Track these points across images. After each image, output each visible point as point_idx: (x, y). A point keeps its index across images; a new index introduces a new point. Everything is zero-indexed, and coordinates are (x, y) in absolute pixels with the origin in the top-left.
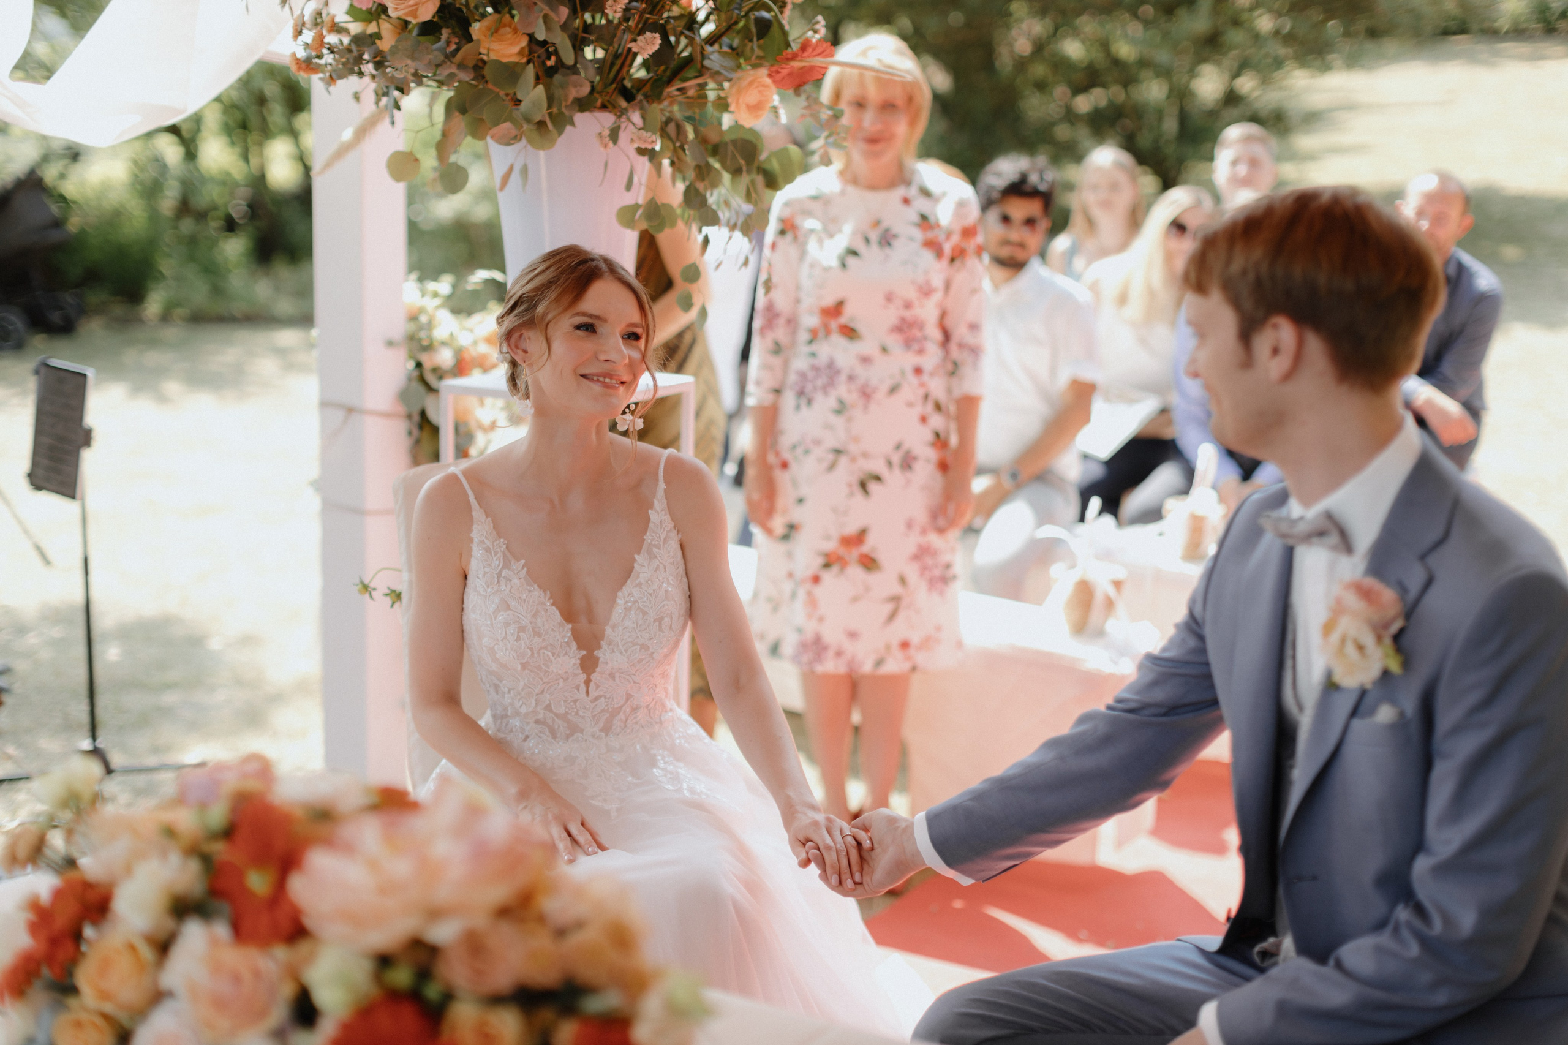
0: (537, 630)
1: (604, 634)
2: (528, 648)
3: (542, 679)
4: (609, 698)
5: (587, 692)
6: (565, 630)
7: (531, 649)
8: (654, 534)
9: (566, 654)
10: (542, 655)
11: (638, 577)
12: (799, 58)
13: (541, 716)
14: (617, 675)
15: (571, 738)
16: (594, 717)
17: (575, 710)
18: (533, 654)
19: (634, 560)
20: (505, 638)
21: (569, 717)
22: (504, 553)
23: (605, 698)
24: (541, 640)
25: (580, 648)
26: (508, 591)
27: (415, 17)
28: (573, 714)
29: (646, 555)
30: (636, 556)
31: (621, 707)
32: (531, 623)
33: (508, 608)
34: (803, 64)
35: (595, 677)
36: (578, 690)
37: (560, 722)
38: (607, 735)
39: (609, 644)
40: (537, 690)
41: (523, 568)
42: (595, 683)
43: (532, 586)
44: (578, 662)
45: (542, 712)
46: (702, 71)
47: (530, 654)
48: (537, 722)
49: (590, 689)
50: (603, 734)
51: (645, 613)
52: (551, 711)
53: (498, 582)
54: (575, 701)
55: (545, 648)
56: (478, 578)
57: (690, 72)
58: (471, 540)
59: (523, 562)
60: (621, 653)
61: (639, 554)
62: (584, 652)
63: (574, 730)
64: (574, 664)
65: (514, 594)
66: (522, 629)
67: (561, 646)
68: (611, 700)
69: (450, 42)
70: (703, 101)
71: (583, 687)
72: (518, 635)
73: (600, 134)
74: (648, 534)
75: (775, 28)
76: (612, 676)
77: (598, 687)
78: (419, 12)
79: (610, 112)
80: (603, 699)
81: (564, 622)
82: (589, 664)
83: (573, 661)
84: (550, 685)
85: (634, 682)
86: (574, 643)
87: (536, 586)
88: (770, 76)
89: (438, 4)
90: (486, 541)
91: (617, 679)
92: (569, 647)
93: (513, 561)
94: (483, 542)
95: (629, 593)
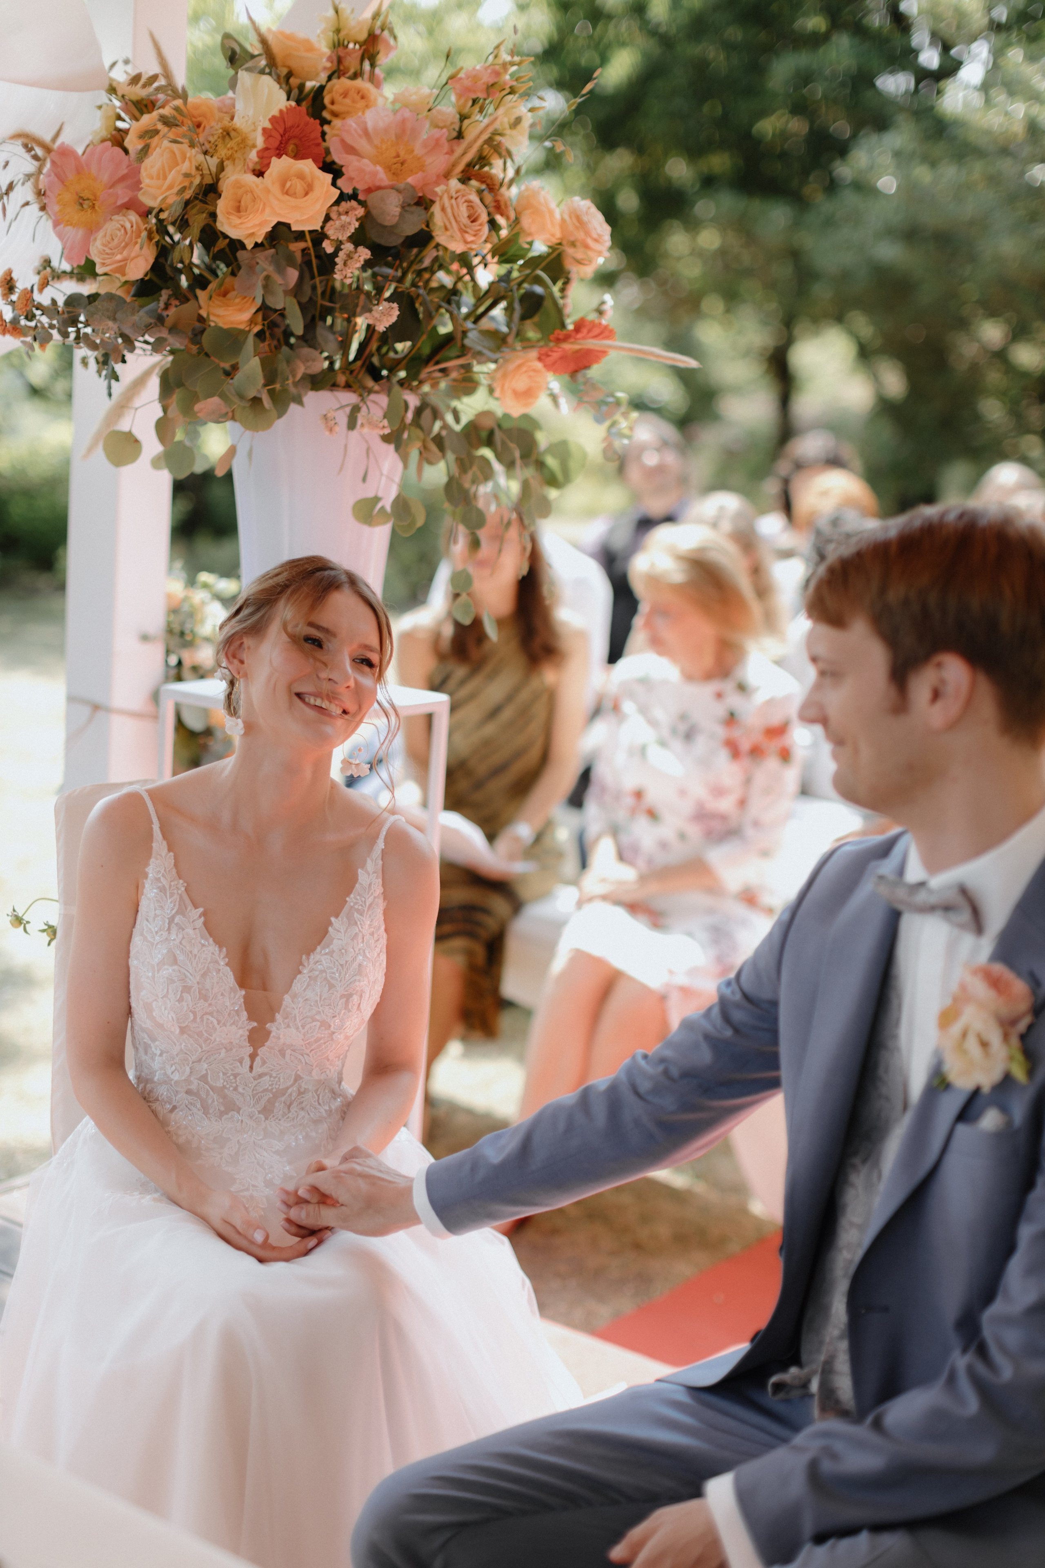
0: (203, 992)
1: (281, 1005)
2: (191, 1011)
3: (201, 1047)
4: (275, 1077)
5: (251, 1068)
6: (237, 997)
7: (194, 1013)
8: (359, 897)
9: (233, 1024)
10: (205, 1021)
11: (331, 942)
12: (572, 340)
13: (194, 1087)
14: (288, 1052)
15: (225, 1117)
16: (254, 1096)
17: (234, 1085)
18: (195, 1019)
19: (330, 924)
20: (167, 997)
21: (226, 1091)
22: (180, 896)
23: (271, 1076)
24: (207, 1005)
25: (250, 1018)
26: (178, 941)
27: (124, 275)
28: (231, 1089)
29: (345, 920)
30: (332, 919)
31: (287, 1088)
32: (198, 983)
33: (175, 962)
34: (577, 347)
35: (262, 1051)
36: (241, 1063)
37: (215, 1097)
38: (266, 1119)
39: (285, 1018)
40: (194, 1059)
41: (200, 917)
42: (262, 1059)
43: (206, 940)
44: (246, 1033)
45: (196, 1082)
46: (464, 352)
47: (192, 1018)
48: (189, 1092)
49: (255, 1064)
50: (262, 1117)
51: (331, 987)
52: (207, 1083)
53: (169, 930)
55: (211, 1014)
56: (148, 920)
57: (450, 352)
58: (146, 877)
59: (200, 911)
60: (297, 1029)
61: (337, 917)
62: (255, 1025)
63: (230, 1108)
64: (241, 1036)
65: (185, 947)
66: (186, 989)
67: (229, 1014)
68: (277, 1079)
69: (169, 304)
70: (468, 384)
71: (247, 1062)
72: (181, 996)
73: (325, 415)
74: (352, 896)
75: (547, 303)
76: (282, 1053)
77: (264, 1062)
78: (127, 270)
79: (352, 391)
80: (267, 1078)
81: (237, 986)
82: (258, 1037)
83: (241, 1032)
84: (209, 1054)
85: (306, 1064)
86: (245, 1013)
87: (210, 941)
88: (540, 359)
89: (151, 261)
90: (162, 879)
91: (287, 1057)
92: (238, 1016)
93: (189, 907)
94: (159, 880)
95: (317, 960)
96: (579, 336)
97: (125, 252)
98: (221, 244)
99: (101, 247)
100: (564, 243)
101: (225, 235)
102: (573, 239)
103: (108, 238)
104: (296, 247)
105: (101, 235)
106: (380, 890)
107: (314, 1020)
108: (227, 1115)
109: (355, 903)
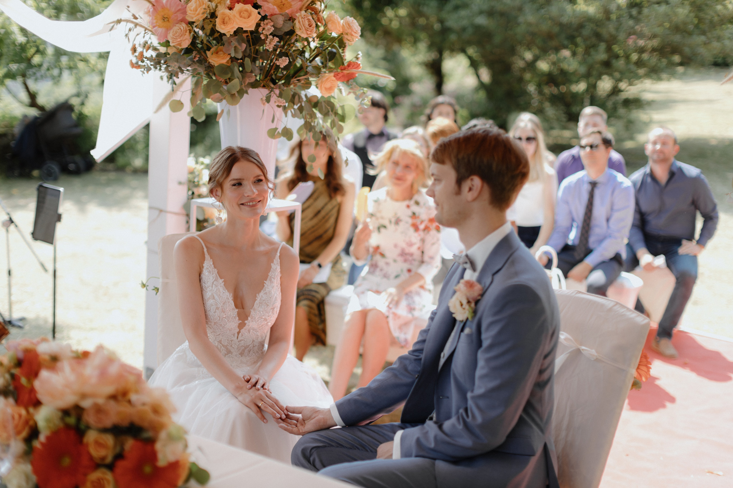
0: (224, 309)
1: (250, 314)
2: (218, 316)
3: (221, 330)
4: (246, 341)
5: (238, 338)
6: (235, 312)
7: (219, 317)
8: (273, 273)
9: (233, 321)
10: (223, 320)
11: (265, 290)
12: (347, 69)
14: (251, 331)
16: (238, 348)
17: (231, 344)
18: (220, 319)
19: (265, 283)
20: (210, 311)
21: (228, 346)
22: (216, 274)
23: (244, 341)
24: (224, 314)
25: (239, 319)
26: (215, 290)
27: (181, 46)
28: (230, 346)
29: (269, 281)
31: (250, 345)
32: (222, 306)
33: (215, 298)
34: (348, 72)
35: (243, 331)
36: (234, 336)
37: (224, 348)
38: (242, 356)
39: (252, 318)
40: (218, 334)
41: (223, 282)
43: (225, 290)
44: (238, 325)
46: (306, 73)
47: (218, 319)
49: (239, 336)
50: (240, 356)
51: (268, 305)
52: (221, 343)
53: (212, 286)
54: (232, 341)
55: (225, 318)
56: (205, 283)
57: (302, 73)
58: (203, 267)
59: (223, 279)
60: (255, 322)
61: (266, 281)
62: (241, 321)
64: (236, 326)
65: (217, 293)
66: (219, 308)
67: (232, 318)
68: (246, 342)
69: (196, 57)
70: (309, 85)
71: (236, 335)
72: (215, 311)
73: (262, 99)
74: (270, 273)
75: (337, 56)
76: (249, 331)
77: (242, 335)
78: (182, 44)
79: (266, 89)
80: (243, 341)
81: (235, 308)
82: (241, 326)
83: (236, 324)
84: (223, 332)
85: (257, 335)
86: (237, 318)
87: (227, 291)
88: (334, 76)
89: (191, 41)
90: (209, 268)
91: (251, 332)
92: (235, 319)
93: (219, 278)
94: (208, 268)
95: (261, 296)
96: (349, 68)
97: (181, 38)
98: (216, 35)
99: (172, 36)
100: (343, 33)
101: (218, 32)
102: (347, 32)
103: (174, 33)
104: (245, 35)
105: (172, 31)
106: (279, 270)
107: (262, 318)
108: (228, 355)
109: (272, 275)
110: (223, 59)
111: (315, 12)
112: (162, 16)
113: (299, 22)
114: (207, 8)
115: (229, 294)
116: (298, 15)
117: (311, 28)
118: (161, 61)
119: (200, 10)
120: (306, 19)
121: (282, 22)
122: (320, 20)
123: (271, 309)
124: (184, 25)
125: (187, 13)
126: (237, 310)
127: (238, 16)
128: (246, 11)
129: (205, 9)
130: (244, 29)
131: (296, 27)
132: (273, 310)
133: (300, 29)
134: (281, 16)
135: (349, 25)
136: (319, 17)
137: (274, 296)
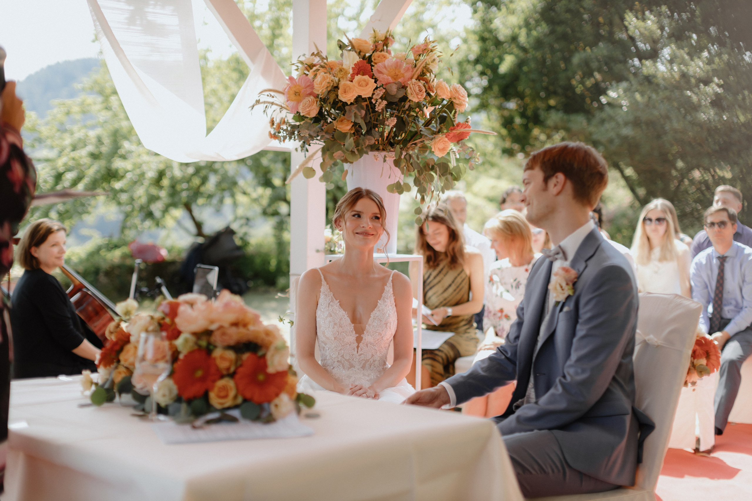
0: (341, 325)
1: (365, 328)
3: (341, 344)
5: (358, 352)
6: (351, 326)
7: (338, 332)
8: (386, 294)
9: (351, 335)
10: (342, 334)
11: (379, 308)
12: (456, 129)
13: (340, 359)
14: (369, 345)
15: (350, 369)
16: (359, 362)
17: (353, 358)
18: (338, 334)
20: (329, 327)
21: (350, 361)
22: (332, 297)
23: (364, 355)
24: (342, 329)
25: (356, 333)
26: (331, 310)
27: (310, 115)
30: (379, 301)
31: (370, 359)
32: (339, 322)
33: (331, 316)
34: (458, 132)
35: (361, 345)
36: (354, 350)
37: (347, 362)
38: (363, 370)
39: (367, 332)
40: (339, 349)
41: (338, 303)
42: (361, 348)
43: (341, 309)
44: (355, 338)
45: (340, 357)
48: (338, 361)
49: (359, 350)
50: (362, 369)
51: (381, 321)
52: (344, 357)
53: (329, 307)
54: (353, 355)
55: (343, 332)
56: (322, 305)
57: (417, 137)
58: (320, 292)
59: (338, 301)
60: (371, 336)
62: (358, 335)
63: (352, 366)
64: (354, 339)
65: (334, 311)
66: (335, 324)
67: (349, 332)
68: (366, 355)
69: (324, 125)
71: (356, 349)
72: (334, 326)
74: (384, 294)
75: (449, 120)
76: (367, 345)
77: (362, 350)
78: (311, 113)
80: (363, 355)
81: (351, 323)
82: (359, 340)
84: (344, 347)
85: (375, 350)
86: (354, 331)
87: (342, 309)
88: (446, 137)
89: (318, 111)
90: (326, 292)
91: (369, 347)
92: (352, 332)
93: (335, 300)
94: (324, 292)
95: (375, 313)
96: (458, 128)
97: (310, 108)
98: (340, 104)
99: (302, 107)
100: (452, 98)
101: (341, 101)
102: (454, 97)
103: (304, 104)
104: (364, 104)
105: (302, 103)
106: (392, 292)
107: (376, 332)
108: (351, 368)
109: (385, 296)
110: (347, 125)
111: (425, 81)
112: (294, 91)
113: (410, 88)
114: (331, 82)
115: (344, 313)
116: (409, 82)
117: (421, 93)
118: (295, 131)
119: (325, 84)
120: (416, 85)
121: (396, 90)
122: (431, 88)
123: (384, 324)
124: (312, 97)
125: (314, 87)
126: (353, 325)
127: (357, 85)
128: (365, 81)
129: (328, 83)
130: (363, 97)
131: (408, 93)
132: (386, 325)
133: (412, 94)
134: (394, 85)
135: (456, 90)
136: (429, 85)
137: (387, 312)
